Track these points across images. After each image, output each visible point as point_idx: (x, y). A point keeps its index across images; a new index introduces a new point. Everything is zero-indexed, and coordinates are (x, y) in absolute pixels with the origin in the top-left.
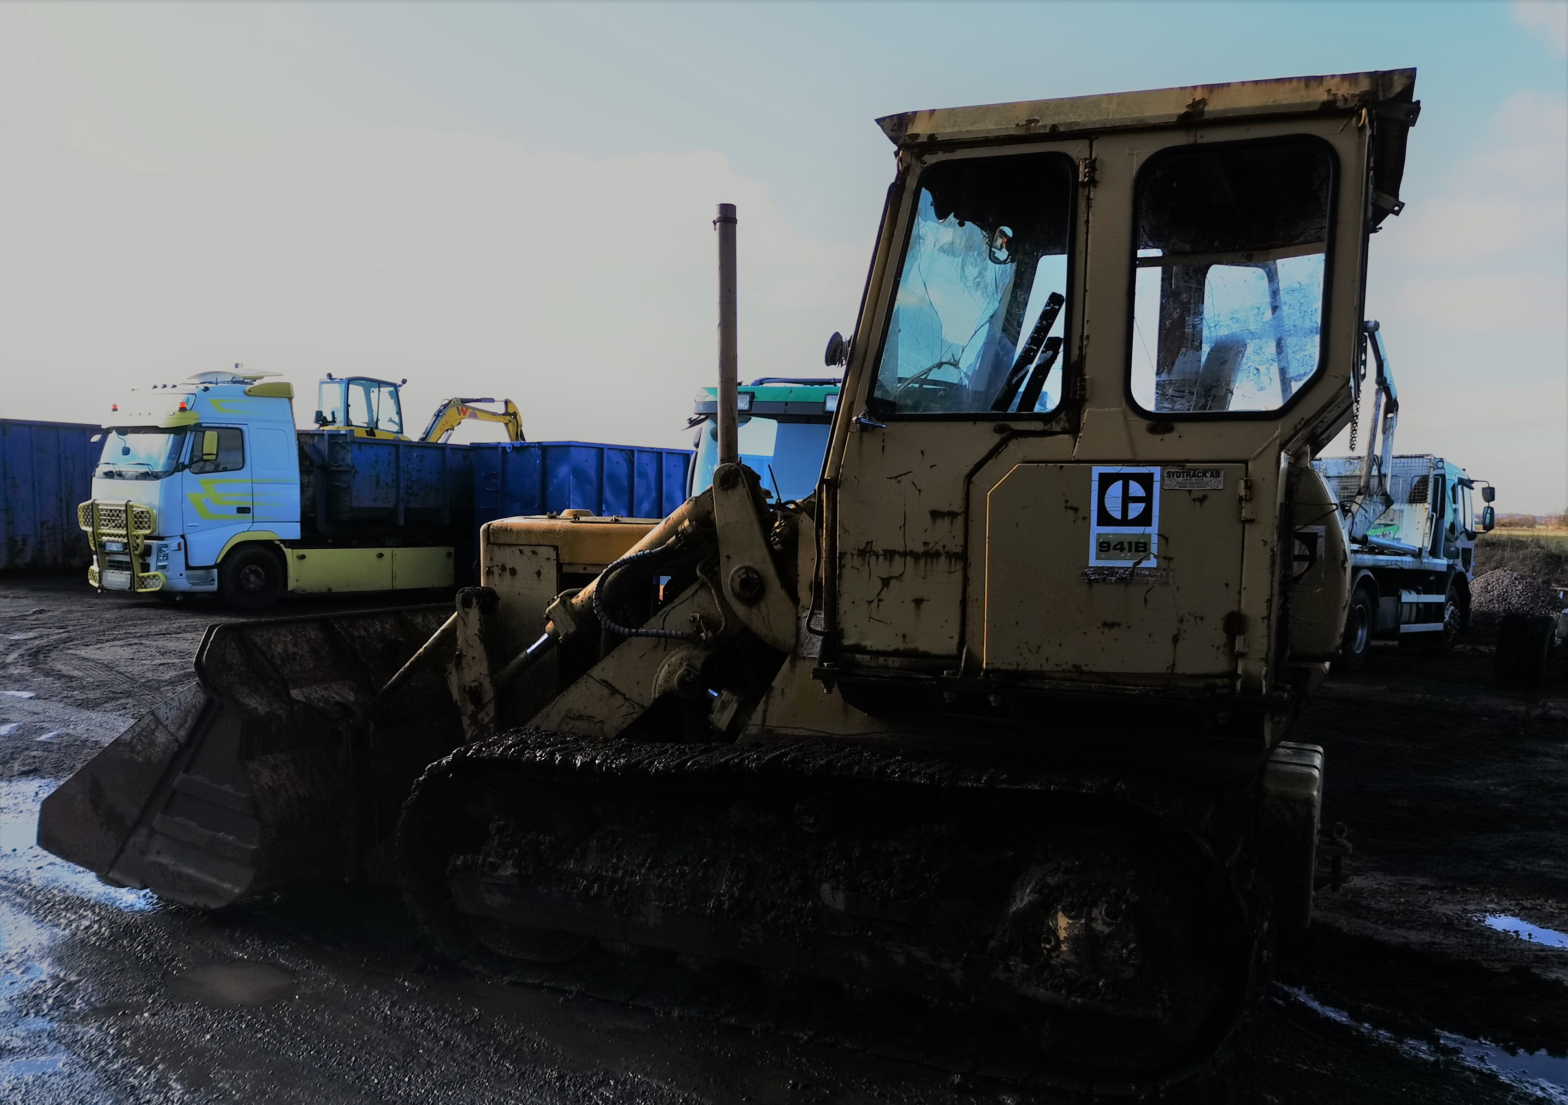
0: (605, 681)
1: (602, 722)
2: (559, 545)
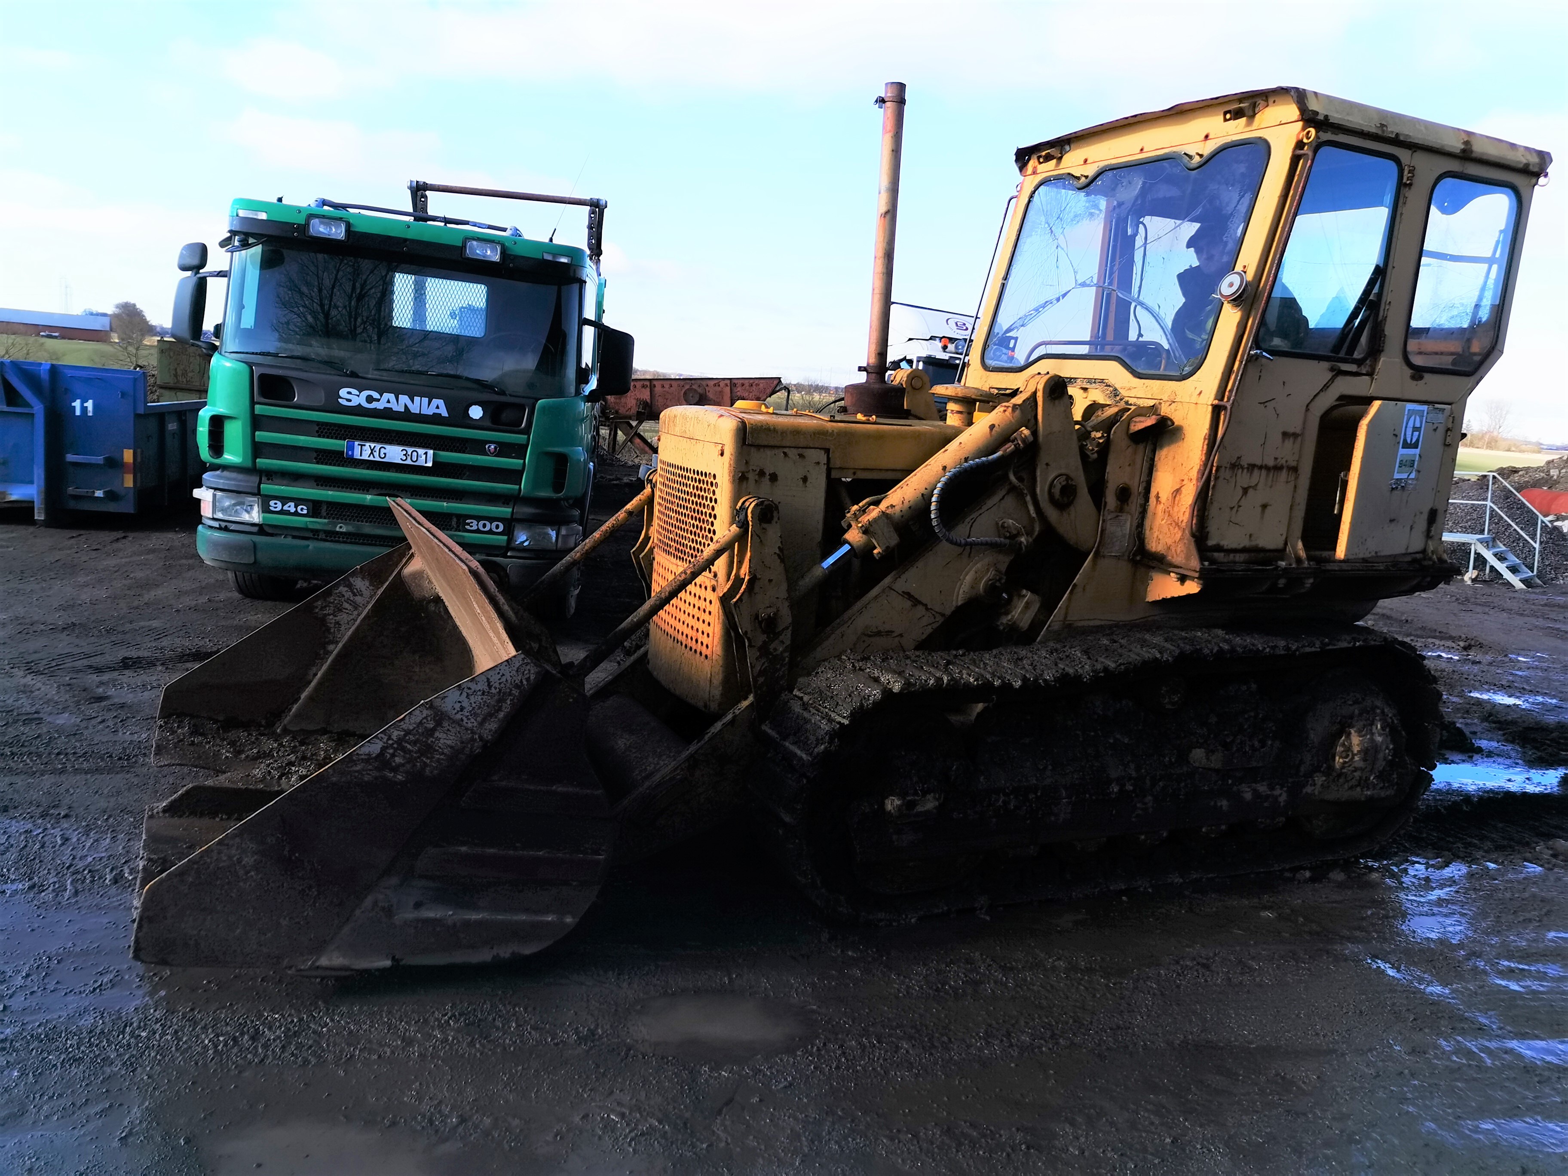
0: (908, 594)
1: (901, 635)
2: (832, 448)
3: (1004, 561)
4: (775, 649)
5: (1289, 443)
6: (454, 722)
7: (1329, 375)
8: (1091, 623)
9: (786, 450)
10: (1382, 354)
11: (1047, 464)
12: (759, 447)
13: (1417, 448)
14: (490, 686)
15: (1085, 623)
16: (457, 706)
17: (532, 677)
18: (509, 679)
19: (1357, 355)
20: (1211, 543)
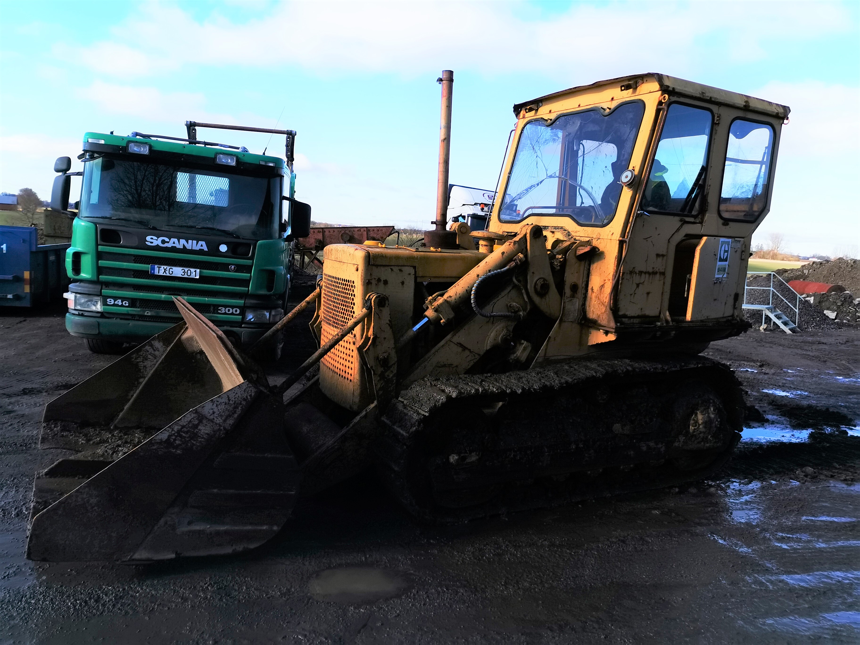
0: (460, 344)
1: (457, 366)
2: (417, 265)
3: (512, 325)
4: (388, 376)
5: (660, 259)
6: (209, 420)
7: (680, 224)
8: (559, 358)
9: (392, 267)
10: (707, 212)
11: (533, 273)
12: (377, 266)
13: (727, 261)
14: (229, 400)
15: (556, 358)
16: (211, 412)
17: (253, 394)
18: (240, 395)
19: (694, 213)
20: (621, 313)
